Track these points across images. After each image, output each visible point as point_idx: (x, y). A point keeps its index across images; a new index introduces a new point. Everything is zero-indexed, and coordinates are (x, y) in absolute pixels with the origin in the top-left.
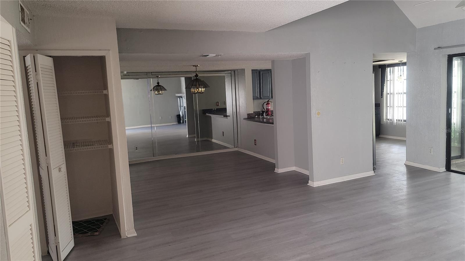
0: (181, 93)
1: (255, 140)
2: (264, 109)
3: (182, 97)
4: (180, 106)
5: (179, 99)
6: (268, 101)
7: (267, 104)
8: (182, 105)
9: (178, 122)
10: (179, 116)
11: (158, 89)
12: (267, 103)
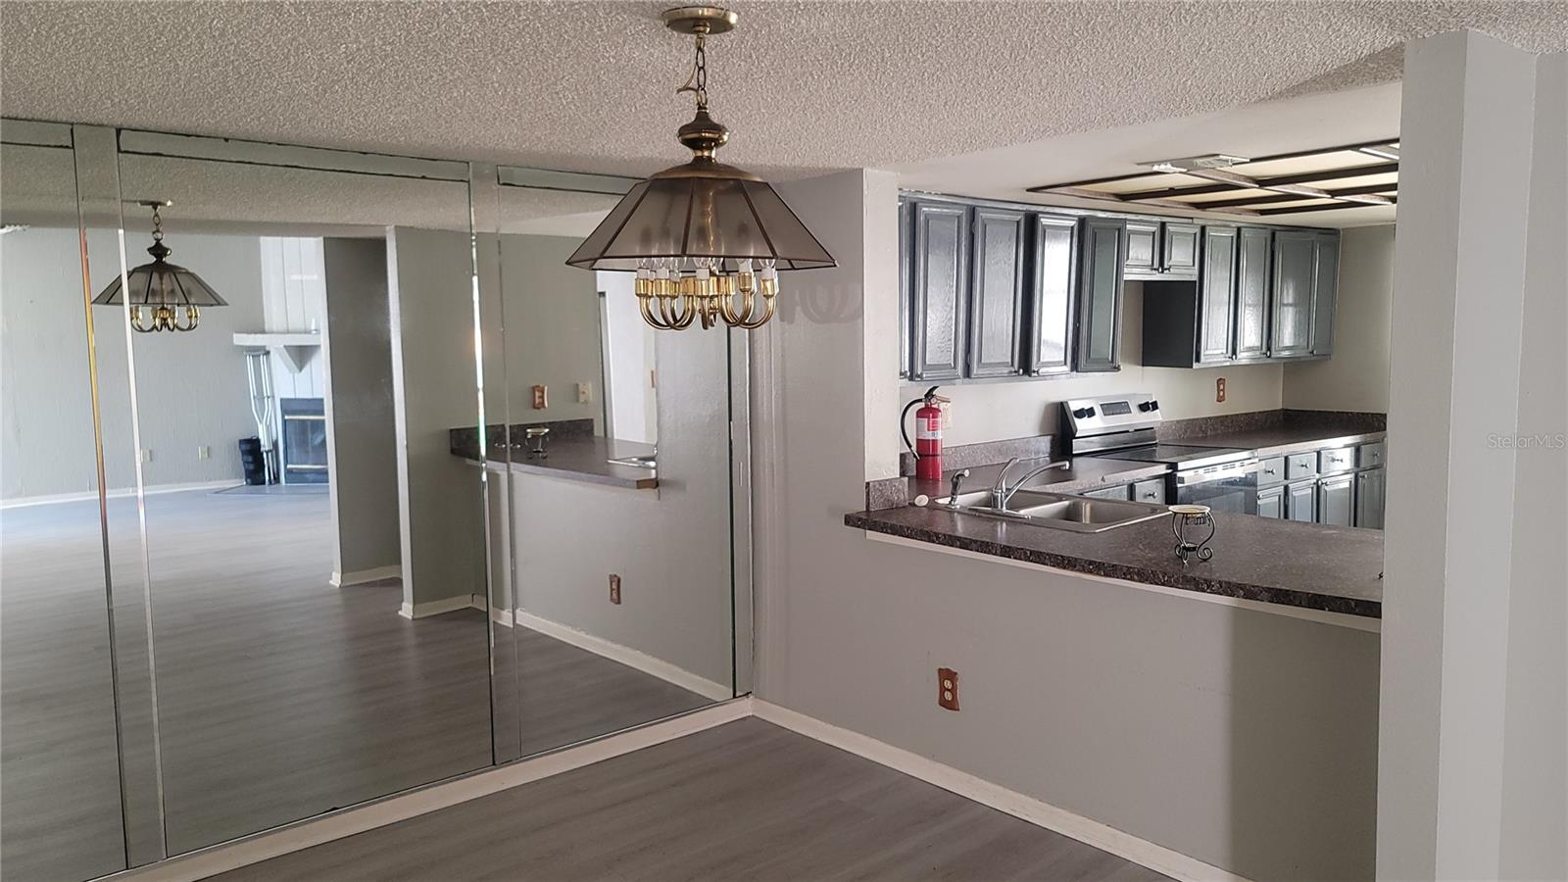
0: (263, 332)
1: (947, 675)
2: (910, 446)
3: (267, 353)
4: (260, 397)
5: (249, 360)
6: (930, 395)
7: (920, 414)
8: (267, 391)
9: (247, 477)
10: (251, 448)
11: (154, 293)
12: (922, 405)
